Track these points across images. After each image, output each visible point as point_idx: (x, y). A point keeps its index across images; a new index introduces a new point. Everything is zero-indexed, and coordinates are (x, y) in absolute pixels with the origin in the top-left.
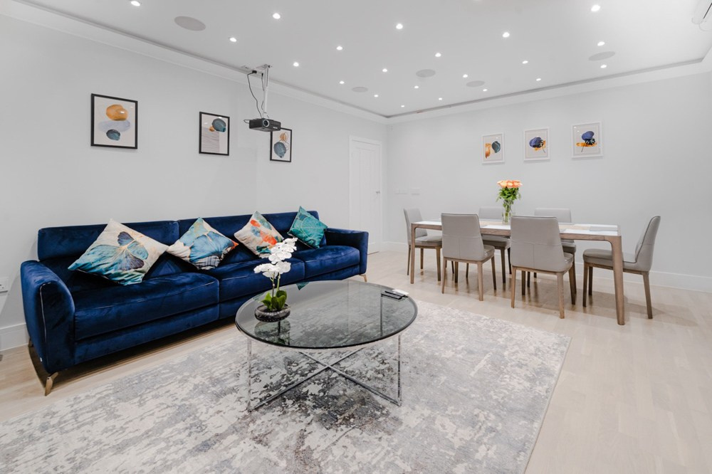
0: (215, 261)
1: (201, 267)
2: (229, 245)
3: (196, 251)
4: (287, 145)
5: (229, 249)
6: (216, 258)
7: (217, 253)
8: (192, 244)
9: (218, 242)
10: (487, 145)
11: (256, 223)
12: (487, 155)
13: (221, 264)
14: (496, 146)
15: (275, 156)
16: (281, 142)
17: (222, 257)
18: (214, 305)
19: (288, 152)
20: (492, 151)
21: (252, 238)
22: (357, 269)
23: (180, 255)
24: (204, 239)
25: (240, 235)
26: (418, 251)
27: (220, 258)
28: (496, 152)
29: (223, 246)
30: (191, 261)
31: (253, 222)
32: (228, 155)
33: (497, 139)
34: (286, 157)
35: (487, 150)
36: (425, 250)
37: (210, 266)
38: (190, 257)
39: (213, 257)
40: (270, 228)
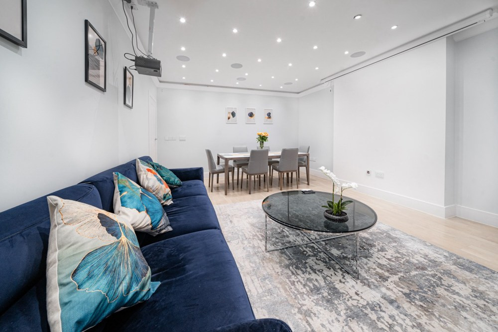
3: (153, 214)
4: (131, 91)
8: (144, 207)
10: (229, 113)
11: (153, 172)
12: (229, 118)
14: (233, 114)
16: (129, 86)
19: (131, 97)
20: (231, 116)
21: (160, 188)
24: (145, 197)
26: (215, 175)
28: (233, 117)
30: (154, 228)
31: (150, 171)
33: (234, 110)
34: (131, 103)
35: (229, 116)
36: (220, 174)
38: (151, 223)
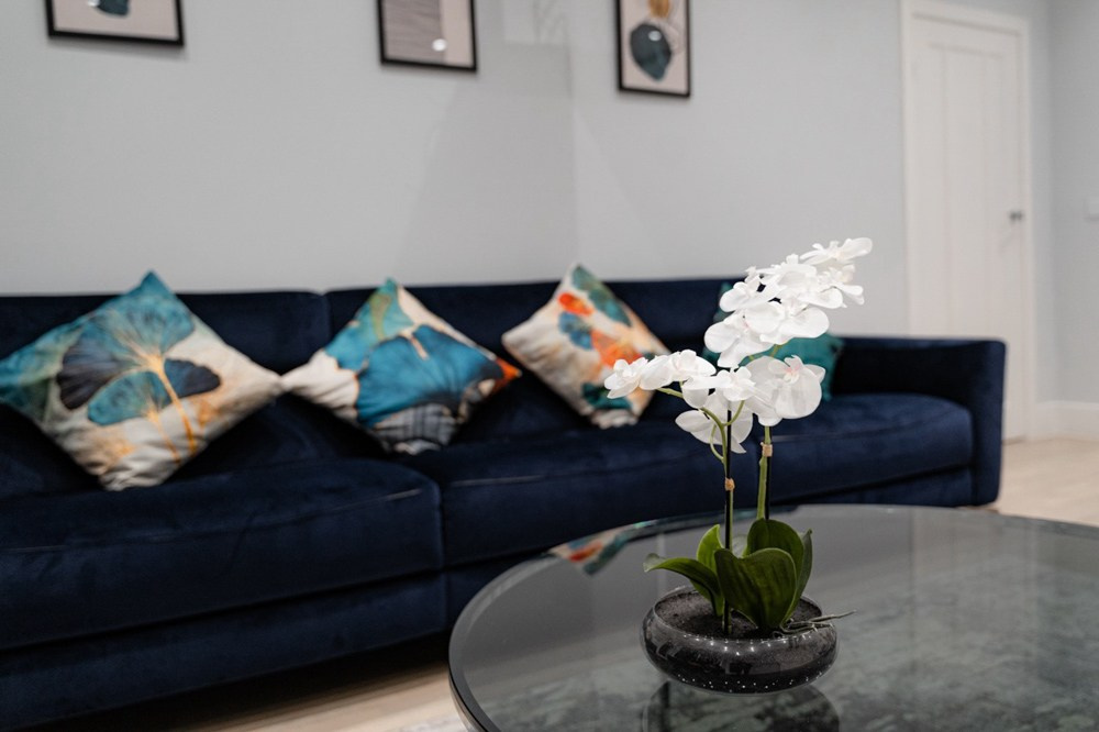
0: (440, 423)
1: (394, 441)
2: (486, 372)
3: (377, 388)
4: (675, 35)
5: (487, 386)
6: (440, 414)
7: (444, 397)
8: (364, 364)
9: (449, 360)
11: (577, 305)
13: (461, 434)
15: (635, 76)
16: (655, 21)
17: (463, 409)
18: (426, 576)
19: (678, 60)
21: (563, 353)
22: (965, 482)
23: (327, 399)
24: (402, 348)
25: (522, 342)
27: (455, 414)
29: (462, 375)
30: (364, 420)
31: (568, 300)
32: (472, 69)
34: (673, 79)
37: (424, 438)
38: (356, 406)
39: (431, 409)
40: (627, 323)
